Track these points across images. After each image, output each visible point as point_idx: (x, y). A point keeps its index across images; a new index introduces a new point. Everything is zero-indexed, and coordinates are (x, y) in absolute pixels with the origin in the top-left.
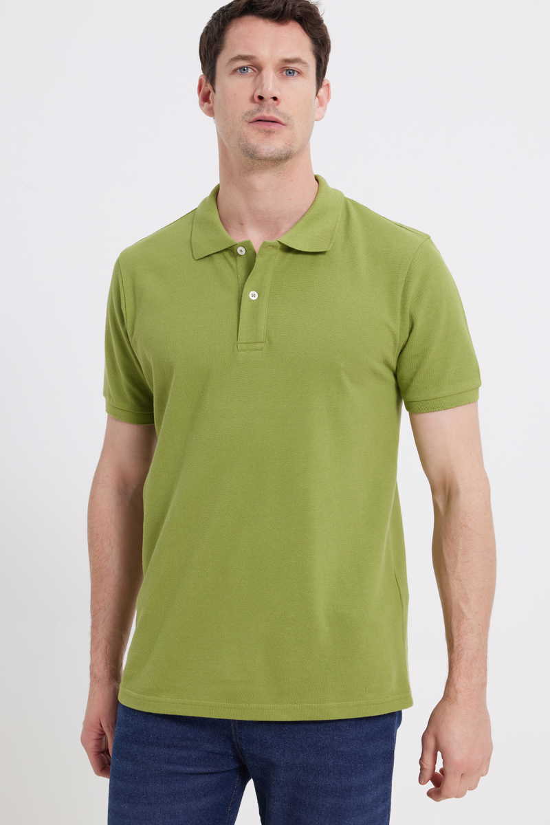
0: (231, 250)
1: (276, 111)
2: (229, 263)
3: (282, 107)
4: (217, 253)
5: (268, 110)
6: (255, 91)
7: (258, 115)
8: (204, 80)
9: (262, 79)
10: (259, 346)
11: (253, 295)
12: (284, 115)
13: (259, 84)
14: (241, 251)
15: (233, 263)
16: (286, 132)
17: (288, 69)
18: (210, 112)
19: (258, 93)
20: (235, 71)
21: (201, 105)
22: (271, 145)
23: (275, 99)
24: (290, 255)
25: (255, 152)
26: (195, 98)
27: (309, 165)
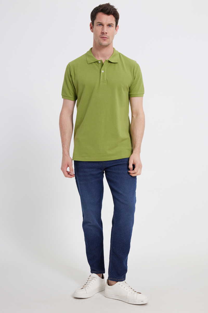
0: (97, 62)
1: (106, 36)
2: (96, 65)
3: (108, 34)
4: (94, 62)
5: (105, 35)
6: (102, 30)
7: (102, 36)
8: (91, 24)
9: (104, 28)
10: (105, 82)
11: (103, 71)
12: (108, 36)
13: (103, 29)
14: (100, 62)
15: (97, 64)
16: (108, 40)
17: (109, 25)
18: (92, 31)
19: (103, 31)
20: (98, 25)
21: (91, 29)
22: (105, 43)
23: (106, 33)
24: (110, 63)
25: (101, 44)
26: (89, 27)
27: (112, 46)
